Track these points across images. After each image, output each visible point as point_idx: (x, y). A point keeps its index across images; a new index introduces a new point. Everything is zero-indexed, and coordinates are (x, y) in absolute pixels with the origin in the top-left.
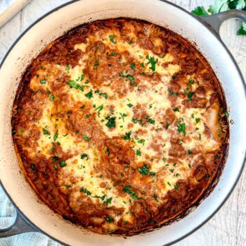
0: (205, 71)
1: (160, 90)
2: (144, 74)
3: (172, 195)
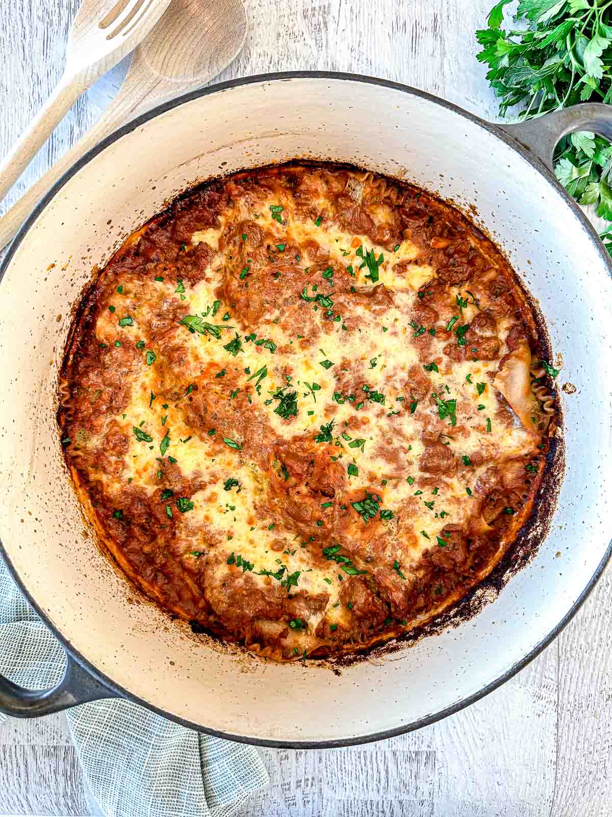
0: (492, 275)
1: (394, 326)
2: (353, 291)
3: (435, 558)
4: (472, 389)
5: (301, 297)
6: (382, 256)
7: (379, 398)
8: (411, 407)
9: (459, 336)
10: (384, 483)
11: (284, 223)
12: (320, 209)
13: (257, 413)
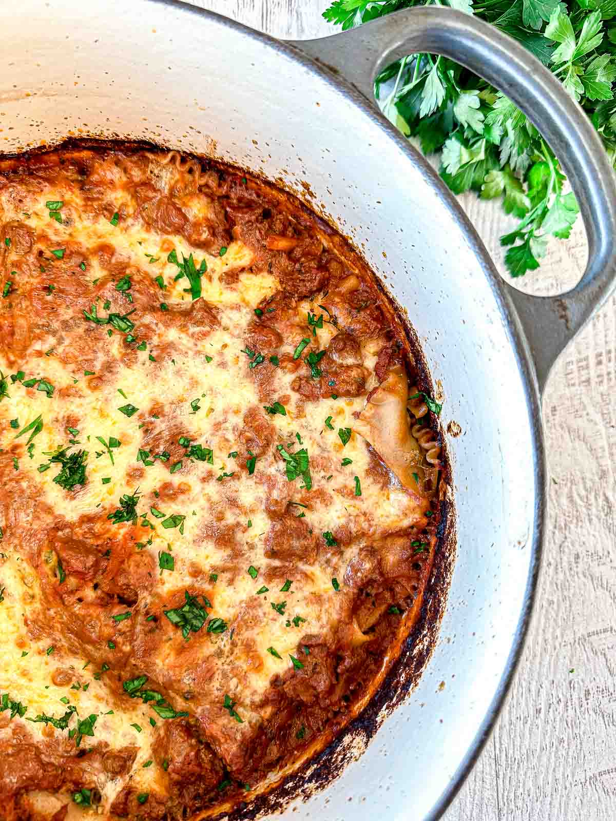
0: (351, 283)
1: (221, 354)
2: (164, 308)
3: (288, 688)
4: (333, 437)
5: (87, 319)
6: (204, 263)
7: (204, 455)
8: (249, 465)
9: (310, 364)
10: (213, 579)
11: (67, 222)
12: (117, 204)
13: (24, 484)
